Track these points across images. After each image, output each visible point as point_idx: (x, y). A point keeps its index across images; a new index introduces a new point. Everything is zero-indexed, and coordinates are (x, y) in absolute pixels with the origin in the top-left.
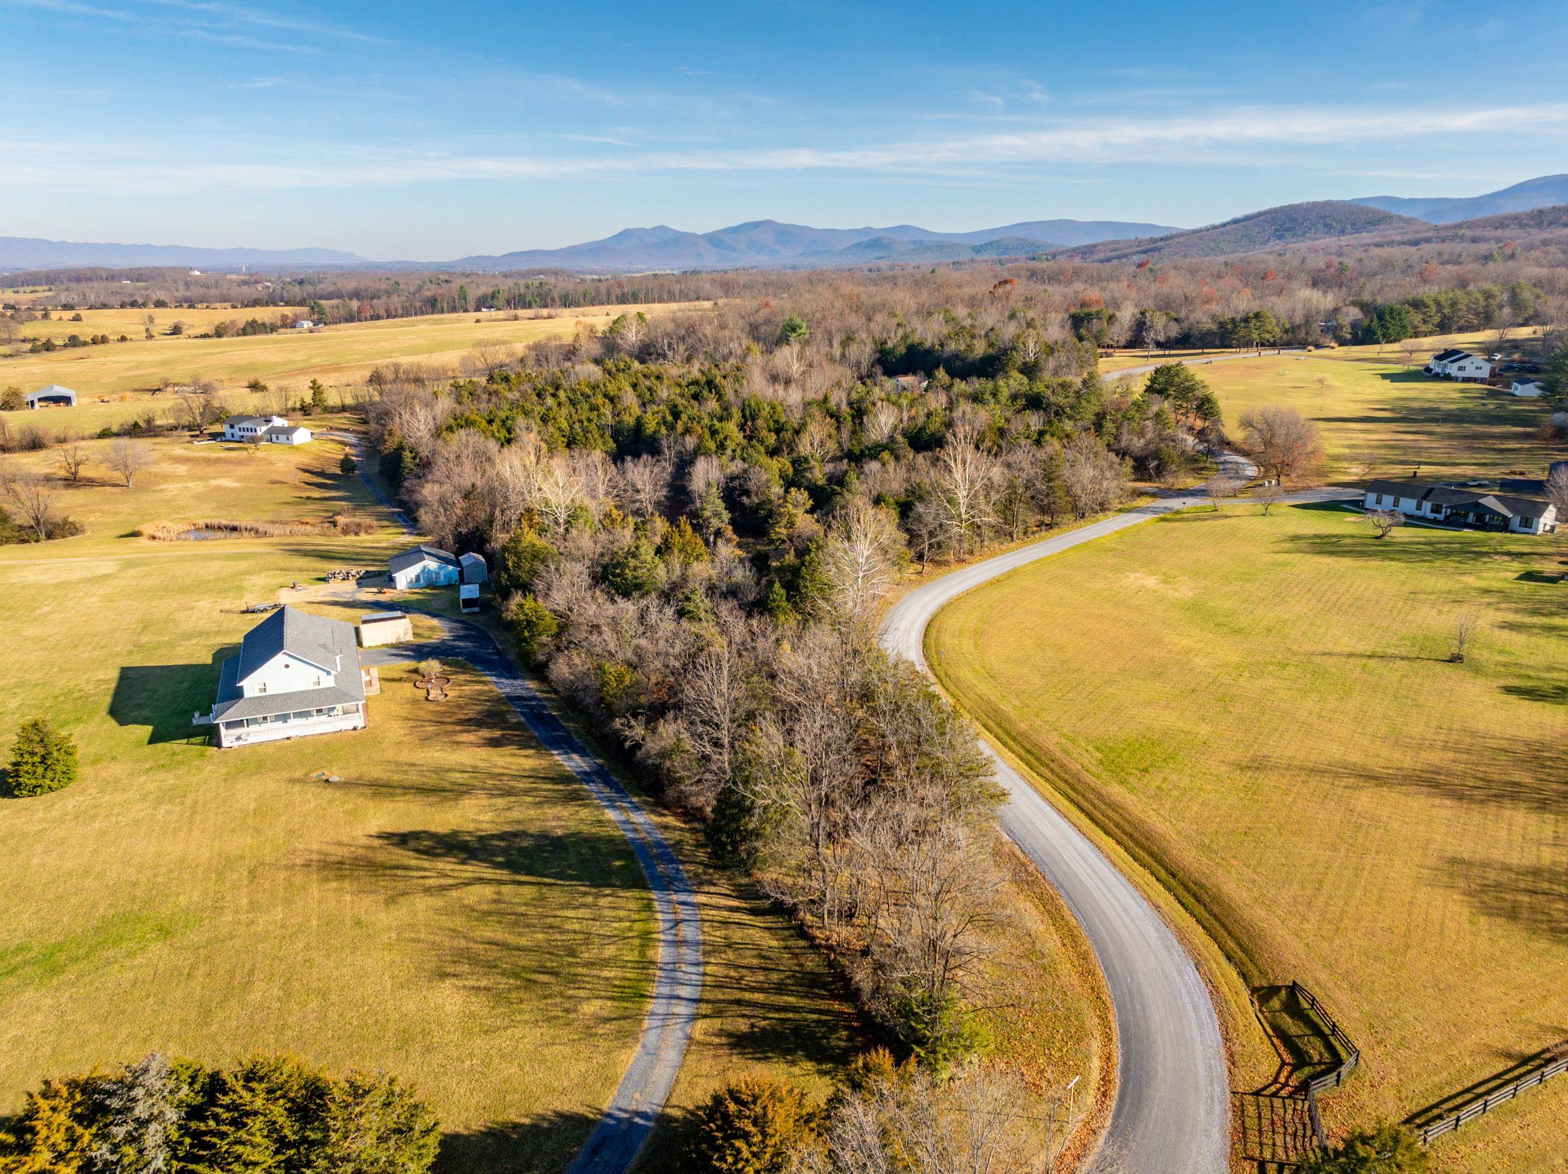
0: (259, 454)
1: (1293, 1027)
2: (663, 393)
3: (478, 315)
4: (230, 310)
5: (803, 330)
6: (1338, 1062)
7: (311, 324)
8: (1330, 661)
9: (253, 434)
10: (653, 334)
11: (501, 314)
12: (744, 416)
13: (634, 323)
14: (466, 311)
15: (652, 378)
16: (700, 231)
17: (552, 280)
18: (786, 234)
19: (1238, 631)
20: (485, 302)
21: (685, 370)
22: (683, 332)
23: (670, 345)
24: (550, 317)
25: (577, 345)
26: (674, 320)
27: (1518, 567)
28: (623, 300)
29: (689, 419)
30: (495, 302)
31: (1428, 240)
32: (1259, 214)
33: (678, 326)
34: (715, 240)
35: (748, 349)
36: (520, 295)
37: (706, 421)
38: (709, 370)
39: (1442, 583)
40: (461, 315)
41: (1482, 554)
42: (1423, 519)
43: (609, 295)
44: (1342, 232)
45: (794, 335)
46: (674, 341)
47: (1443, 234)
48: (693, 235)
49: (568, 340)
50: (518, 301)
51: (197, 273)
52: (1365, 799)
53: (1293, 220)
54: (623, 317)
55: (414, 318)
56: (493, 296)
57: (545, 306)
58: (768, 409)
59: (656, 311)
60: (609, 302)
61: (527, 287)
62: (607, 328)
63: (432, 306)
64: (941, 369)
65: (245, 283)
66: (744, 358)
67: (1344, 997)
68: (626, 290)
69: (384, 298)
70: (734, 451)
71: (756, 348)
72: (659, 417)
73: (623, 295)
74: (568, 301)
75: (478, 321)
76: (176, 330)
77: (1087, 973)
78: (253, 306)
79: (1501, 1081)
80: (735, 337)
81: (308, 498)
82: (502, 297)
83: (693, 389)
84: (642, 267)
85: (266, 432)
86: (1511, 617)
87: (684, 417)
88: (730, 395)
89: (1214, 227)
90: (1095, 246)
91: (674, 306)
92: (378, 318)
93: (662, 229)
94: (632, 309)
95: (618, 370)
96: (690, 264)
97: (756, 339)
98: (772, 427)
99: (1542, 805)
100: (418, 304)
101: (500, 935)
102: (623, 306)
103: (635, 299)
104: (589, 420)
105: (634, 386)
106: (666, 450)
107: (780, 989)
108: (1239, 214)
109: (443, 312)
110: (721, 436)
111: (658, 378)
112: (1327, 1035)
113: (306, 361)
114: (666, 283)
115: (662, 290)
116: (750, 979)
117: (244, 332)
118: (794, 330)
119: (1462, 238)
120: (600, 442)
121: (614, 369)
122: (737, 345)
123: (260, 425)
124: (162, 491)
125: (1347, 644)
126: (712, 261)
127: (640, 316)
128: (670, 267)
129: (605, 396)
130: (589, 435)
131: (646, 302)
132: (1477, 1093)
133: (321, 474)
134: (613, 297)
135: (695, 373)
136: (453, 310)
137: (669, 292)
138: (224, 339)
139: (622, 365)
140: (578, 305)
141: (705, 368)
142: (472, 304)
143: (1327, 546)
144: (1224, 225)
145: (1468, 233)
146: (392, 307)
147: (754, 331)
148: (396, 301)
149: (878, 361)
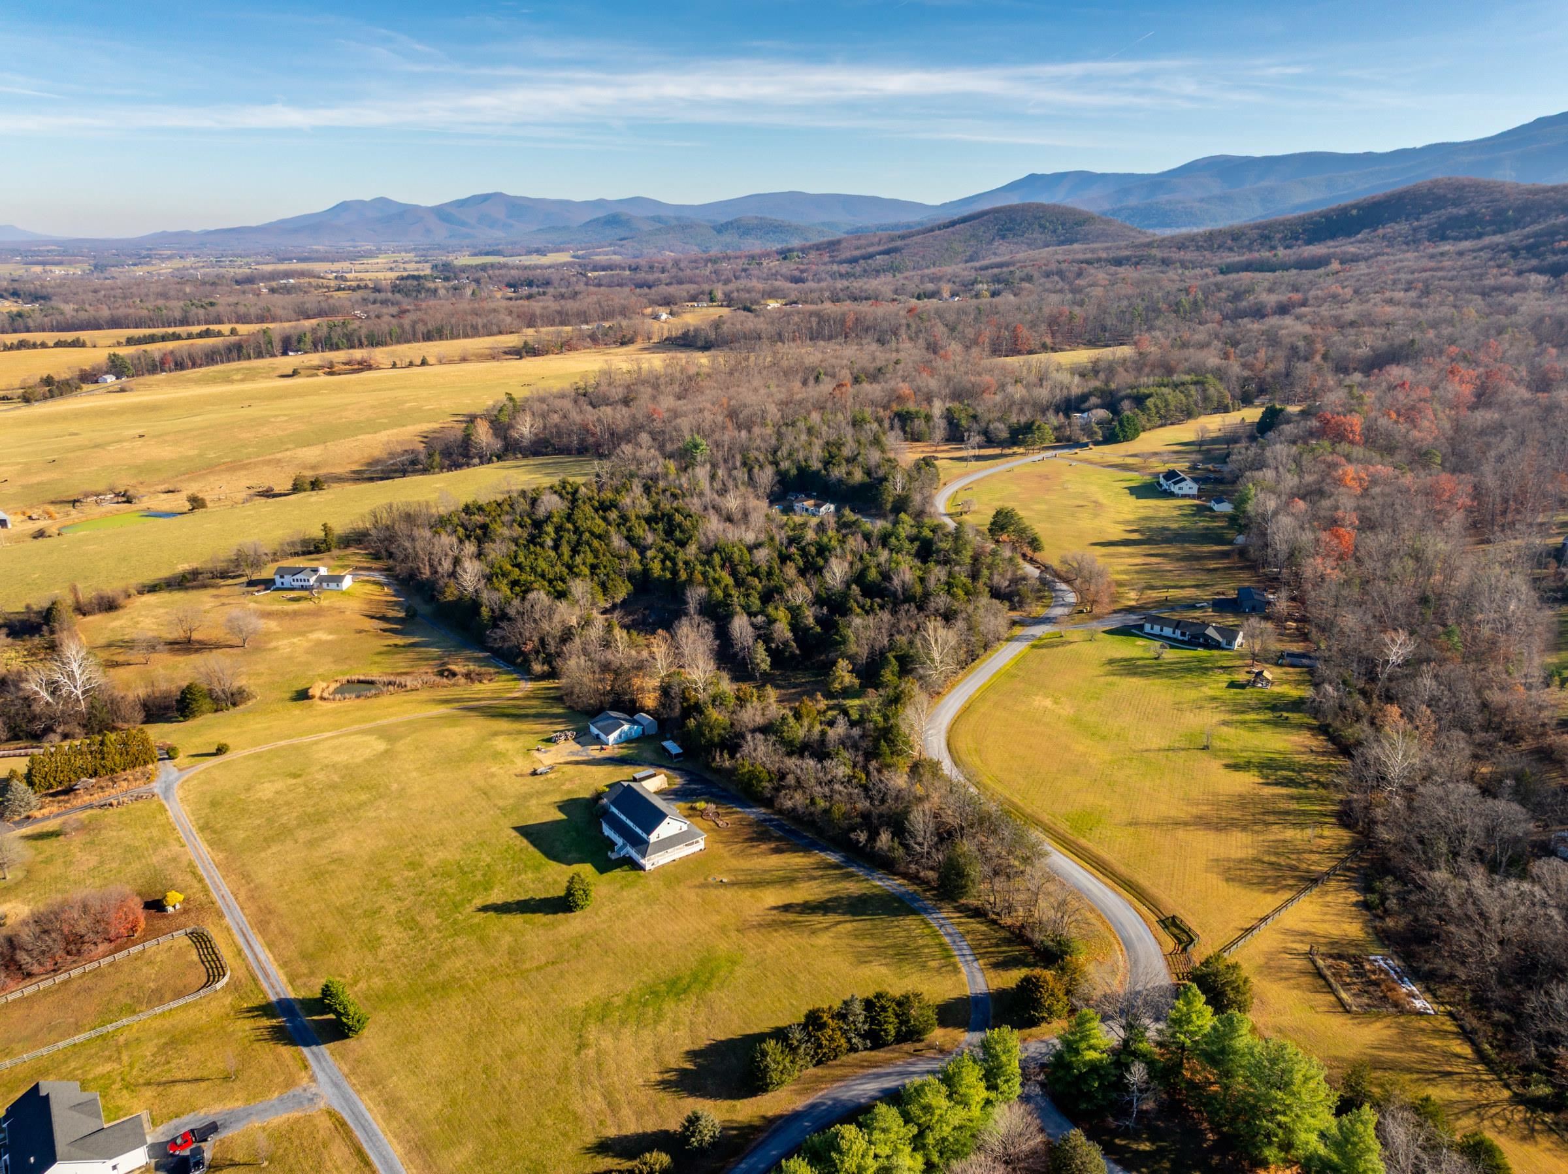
1: (1176, 931)
6: (1192, 940)
8: (1151, 755)
16: (425, 204)
19: (1104, 738)
24: (371, 366)
27: (1225, 678)
35: (666, 467)
39: (1191, 694)
41: (1207, 669)
42: (1175, 640)
45: (698, 451)
48: (416, 208)
52: (1181, 833)
64: (847, 502)
67: (1190, 918)
77: (1103, 922)
79: (1241, 938)
81: (396, 646)
86: (1227, 717)
93: (383, 202)
98: (750, 571)
99: (1244, 828)
101: (871, 943)
107: (997, 945)
109: (249, 358)
112: (1187, 932)
116: (986, 943)
124: (276, 649)
125: (1156, 742)
132: (1233, 943)
136: (263, 354)
143: (1130, 668)
149: (779, 482)
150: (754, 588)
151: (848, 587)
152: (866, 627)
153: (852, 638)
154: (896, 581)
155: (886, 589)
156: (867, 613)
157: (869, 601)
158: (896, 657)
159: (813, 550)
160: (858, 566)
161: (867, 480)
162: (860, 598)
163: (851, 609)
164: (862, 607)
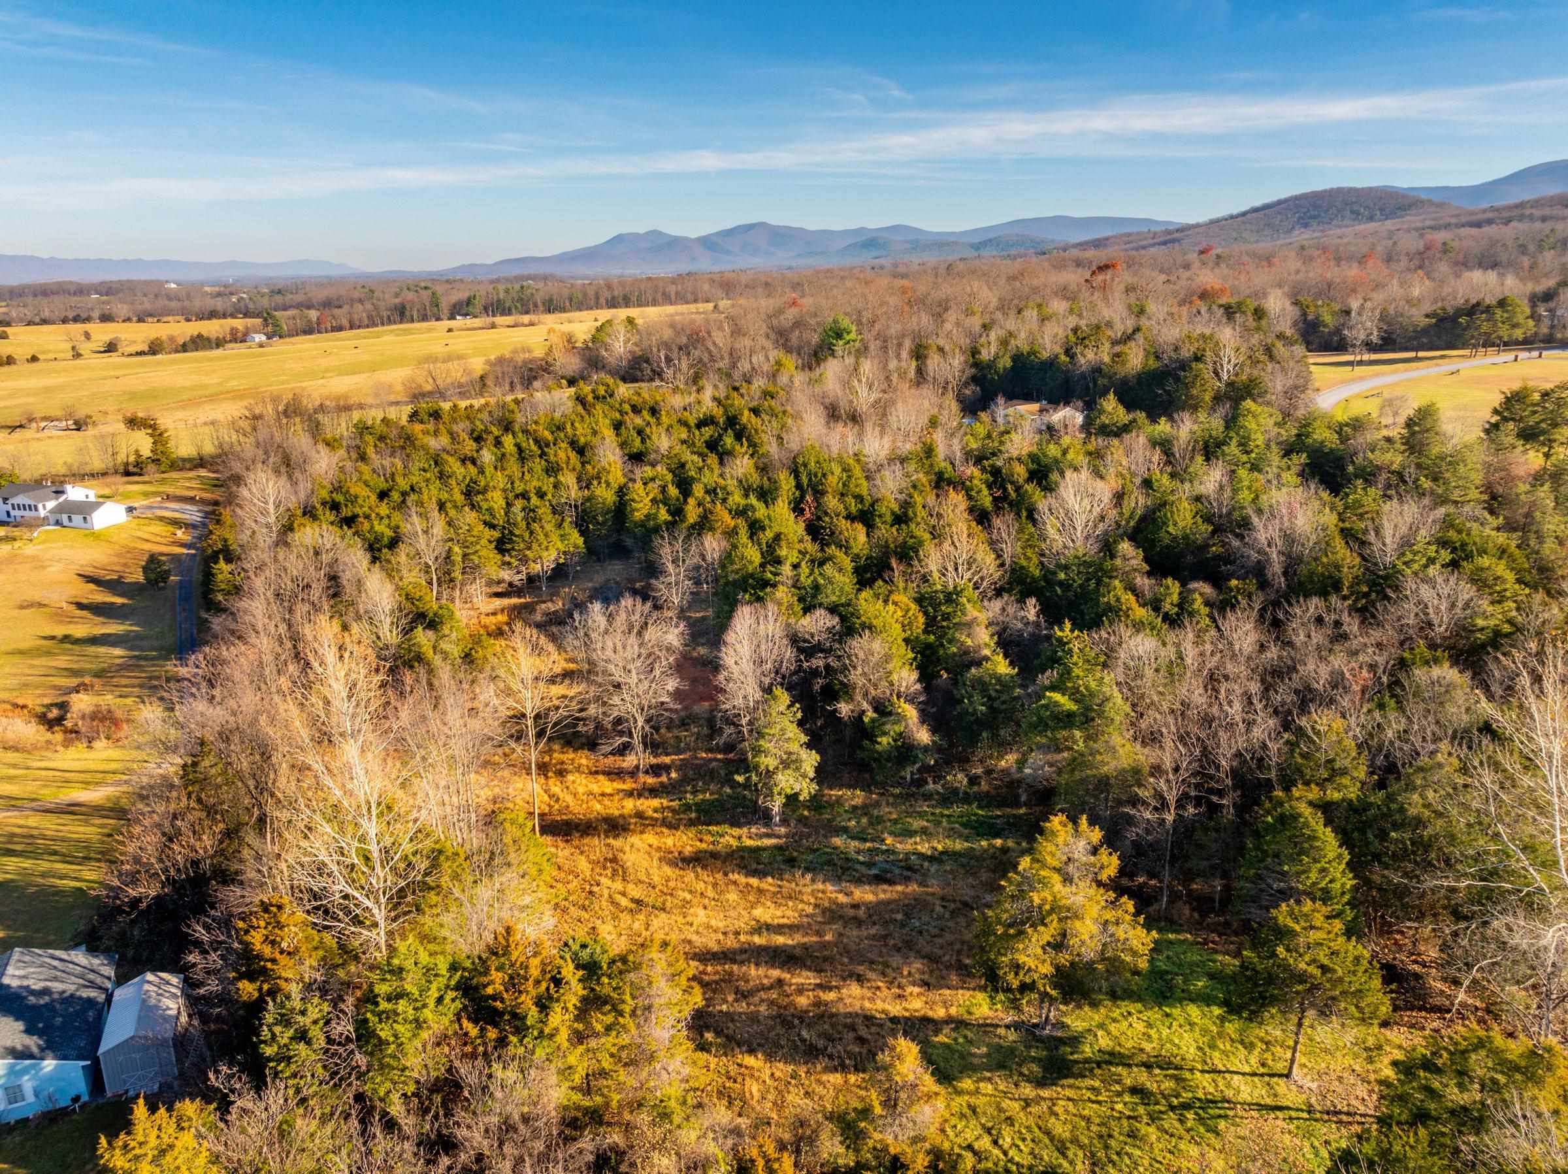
0: (30, 550)
2: (662, 442)
3: (452, 323)
4: (184, 324)
5: (853, 336)
7: (264, 338)
9: (33, 513)
10: (645, 344)
11: (477, 322)
12: (799, 486)
13: (622, 330)
14: (438, 319)
15: (645, 413)
16: (693, 235)
17: (540, 285)
18: (779, 236)
20: (461, 309)
21: (692, 399)
22: (684, 340)
23: (668, 360)
24: (532, 324)
25: (550, 359)
26: (672, 325)
28: (612, 304)
29: (707, 492)
30: (471, 309)
31: (1490, 222)
32: (1279, 202)
33: (678, 333)
34: (708, 243)
35: (779, 363)
36: (499, 301)
37: (737, 498)
38: (727, 397)
40: (433, 324)
43: (597, 298)
44: (1371, 218)
45: (841, 343)
46: (674, 355)
47: (1506, 214)
48: (686, 239)
49: (539, 353)
50: (496, 308)
51: (173, 286)
53: (1315, 206)
54: (609, 322)
55: (380, 328)
56: (469, 302)
57: (527, 312)
58: (837, 470)
59: (649, 315)
60: (598, 306)
61: (507, 291)
62: (588, 337)
63: (401, 314)
64: (1111, 396)
65: (219, 294)
66: (773, 376)
68: (616, 293)
69: (346, 308)
70: (795, 566)
71: (790, 362)
72: (654, 489)
73: (613, 298)
74: (551, 307)
75: (450, 330)
76: (111, 348)
78: (209, 319)
80: (758, 348)
81: (66, 638)
82: (479, 303)
83: (708, 432)
84: (636, 270)
85: (52, 511)
87: (698, 490)
88: (771, 448)
89: (1232, 217)
90: (1107, 239)
91: (670, 309)
92: (340, 329)
93: (655, 233)
94: (622, 313)
95: (597, 398)
96: (684, 267)
97: (789, 350)
98: (853, 509)
100: (385, 314)
102: (614, 311)
103: (627, 302)
104: (541, 495)
105: (617, 426)
106: (670, 567)
108: (1258, 203)
109: (412, 321)
110: (770, 534)
111: (654, 411)
113: (220, 384)
114: (661, 284)
115: (656, 292)
117: (184, 348)
118: (839, 336)
119: (1531, 218)
120: (555, 538)
121: (590, 398)
122: (762, 358)
123: (44, 499)
126: (706, 264)
127: (630, 321)
128: (663, 269)
129: (573, 444)
130: (535, 526)
131: (639, 305)
133: (112, 586)
134: (602, 301)
135: (708, 405)
136: (424, 318)
137: (664, 294)
138: (159, 357)
139: (602, 391)
140: (563, 310)
141: (722, 394)
142: (446, 312)
144: (1244, 214)
145: (1537, 213)
146: (356, 317)
147: (782, 337)
148: (360, 311)
149: (974, 379)
150: (845, 547)
151: (1108, 547)
152: (1173, 670)
153: (1118, 705)
154: (1264, 533)
155: (1228, 558)
156: (1173, 622)
157: (1173, 588)
158: (1326, 808)
159: (1020, 472)
160: (1138, 501)
161: (1153, 364)
162: (1144, 582)
163: (1115, 612)
164: (1155, 605)
